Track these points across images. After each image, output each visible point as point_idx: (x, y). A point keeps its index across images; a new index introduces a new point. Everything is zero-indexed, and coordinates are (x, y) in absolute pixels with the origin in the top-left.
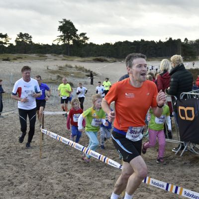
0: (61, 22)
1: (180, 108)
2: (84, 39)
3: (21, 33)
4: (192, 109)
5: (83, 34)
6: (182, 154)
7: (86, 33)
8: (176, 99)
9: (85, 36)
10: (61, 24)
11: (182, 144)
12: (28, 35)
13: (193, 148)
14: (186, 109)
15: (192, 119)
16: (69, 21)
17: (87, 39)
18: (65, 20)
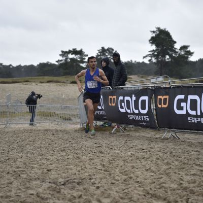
0: (154, 32)
2: (185, 54)
3: (103, 48)
5: (184, 48)
7: (188, 46)
9: (188, 49)
10: (154, 35)
12: (113, 50)
16: (165, 29)
17: (190, 53)
18: (159, 29)
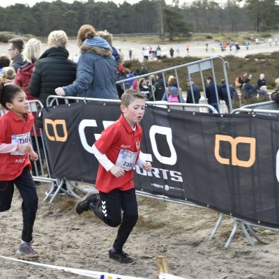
1: (47, 121)
4: (62, 122)
6: (51, 201)
8: (42, 106)
11: (55, 182)
13: (74, 190)
14: (54, 123)
15: (64, 139)
